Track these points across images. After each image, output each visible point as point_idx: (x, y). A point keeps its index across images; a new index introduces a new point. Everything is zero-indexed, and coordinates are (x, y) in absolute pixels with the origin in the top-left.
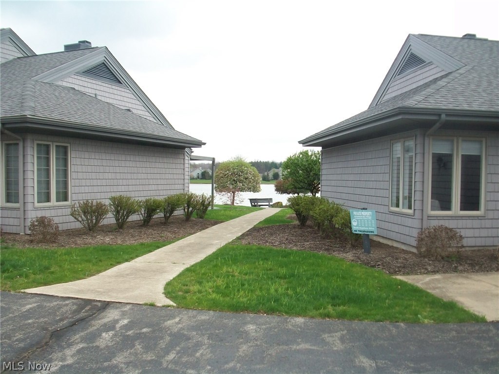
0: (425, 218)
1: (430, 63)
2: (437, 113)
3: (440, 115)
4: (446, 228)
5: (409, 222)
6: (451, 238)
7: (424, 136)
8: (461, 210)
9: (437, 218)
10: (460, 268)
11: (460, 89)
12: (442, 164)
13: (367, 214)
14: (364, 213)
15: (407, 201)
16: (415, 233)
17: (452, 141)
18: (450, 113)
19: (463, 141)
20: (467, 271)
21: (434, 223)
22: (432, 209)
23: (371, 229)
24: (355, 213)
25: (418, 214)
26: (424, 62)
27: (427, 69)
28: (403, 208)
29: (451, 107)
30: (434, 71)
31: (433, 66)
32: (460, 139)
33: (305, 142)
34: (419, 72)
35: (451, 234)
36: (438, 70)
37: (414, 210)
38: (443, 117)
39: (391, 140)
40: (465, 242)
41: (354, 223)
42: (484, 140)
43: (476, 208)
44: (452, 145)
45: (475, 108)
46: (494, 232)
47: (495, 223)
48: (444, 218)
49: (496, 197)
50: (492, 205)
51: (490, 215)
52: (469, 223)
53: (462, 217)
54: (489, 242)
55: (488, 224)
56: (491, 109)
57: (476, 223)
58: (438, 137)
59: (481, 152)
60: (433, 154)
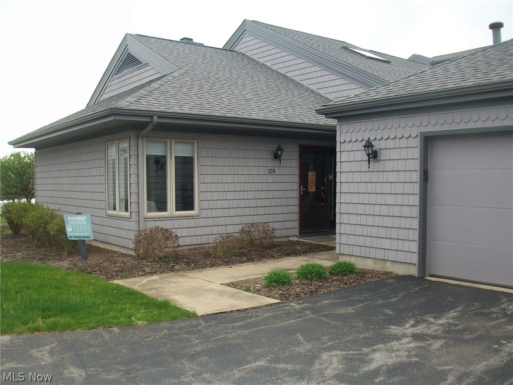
0: (142, 220)
2: (150, 115)
3: (152, 117)
4: (162, 228)
5: (126, 224)
6: (167, 238)
7: (138, 137)
8: (177, 210)
9: (153, 219)
10: (177, 267)
11: (172, 92)
12: (157, 164)
13: (82, 219)
14: (79, 218)
15: (123, 204)
16: (132, 235)
17: (166, 143)
18: (162, 115)
19: (176, 142)
20: (183, 270)
21: (151, 225)
22: (149, 210)
23: (86, 234)
24: (69, 218)
25: (134, 216)
27: (144, 70)
28: (120, 211)
29: (162, 109)
32: (173, 141)
33: (15, 143)
34: (136, 73)
35: (168, 235)
36: (153, 72)
37: (131, 212)
38: (155, 118)
39: (106, 142)
40: (181, 242)
41: (69, 229)
42: (196, 141)
43: (191, 208)
44: (166, 146)
45: (186, 110)
46: (208, 230)
47: (210, 222)
48: (160, 219)
49: (209, 196)
50: (205, 205)
51: (204, 214)
52: (185, 223)
53: (178, 218)
54: (204, 240)
55: (202, 222)
56: (202, 113)
57: (192, 223)
58: (150, 137)
59: (193, 154)
60: (147, 156)
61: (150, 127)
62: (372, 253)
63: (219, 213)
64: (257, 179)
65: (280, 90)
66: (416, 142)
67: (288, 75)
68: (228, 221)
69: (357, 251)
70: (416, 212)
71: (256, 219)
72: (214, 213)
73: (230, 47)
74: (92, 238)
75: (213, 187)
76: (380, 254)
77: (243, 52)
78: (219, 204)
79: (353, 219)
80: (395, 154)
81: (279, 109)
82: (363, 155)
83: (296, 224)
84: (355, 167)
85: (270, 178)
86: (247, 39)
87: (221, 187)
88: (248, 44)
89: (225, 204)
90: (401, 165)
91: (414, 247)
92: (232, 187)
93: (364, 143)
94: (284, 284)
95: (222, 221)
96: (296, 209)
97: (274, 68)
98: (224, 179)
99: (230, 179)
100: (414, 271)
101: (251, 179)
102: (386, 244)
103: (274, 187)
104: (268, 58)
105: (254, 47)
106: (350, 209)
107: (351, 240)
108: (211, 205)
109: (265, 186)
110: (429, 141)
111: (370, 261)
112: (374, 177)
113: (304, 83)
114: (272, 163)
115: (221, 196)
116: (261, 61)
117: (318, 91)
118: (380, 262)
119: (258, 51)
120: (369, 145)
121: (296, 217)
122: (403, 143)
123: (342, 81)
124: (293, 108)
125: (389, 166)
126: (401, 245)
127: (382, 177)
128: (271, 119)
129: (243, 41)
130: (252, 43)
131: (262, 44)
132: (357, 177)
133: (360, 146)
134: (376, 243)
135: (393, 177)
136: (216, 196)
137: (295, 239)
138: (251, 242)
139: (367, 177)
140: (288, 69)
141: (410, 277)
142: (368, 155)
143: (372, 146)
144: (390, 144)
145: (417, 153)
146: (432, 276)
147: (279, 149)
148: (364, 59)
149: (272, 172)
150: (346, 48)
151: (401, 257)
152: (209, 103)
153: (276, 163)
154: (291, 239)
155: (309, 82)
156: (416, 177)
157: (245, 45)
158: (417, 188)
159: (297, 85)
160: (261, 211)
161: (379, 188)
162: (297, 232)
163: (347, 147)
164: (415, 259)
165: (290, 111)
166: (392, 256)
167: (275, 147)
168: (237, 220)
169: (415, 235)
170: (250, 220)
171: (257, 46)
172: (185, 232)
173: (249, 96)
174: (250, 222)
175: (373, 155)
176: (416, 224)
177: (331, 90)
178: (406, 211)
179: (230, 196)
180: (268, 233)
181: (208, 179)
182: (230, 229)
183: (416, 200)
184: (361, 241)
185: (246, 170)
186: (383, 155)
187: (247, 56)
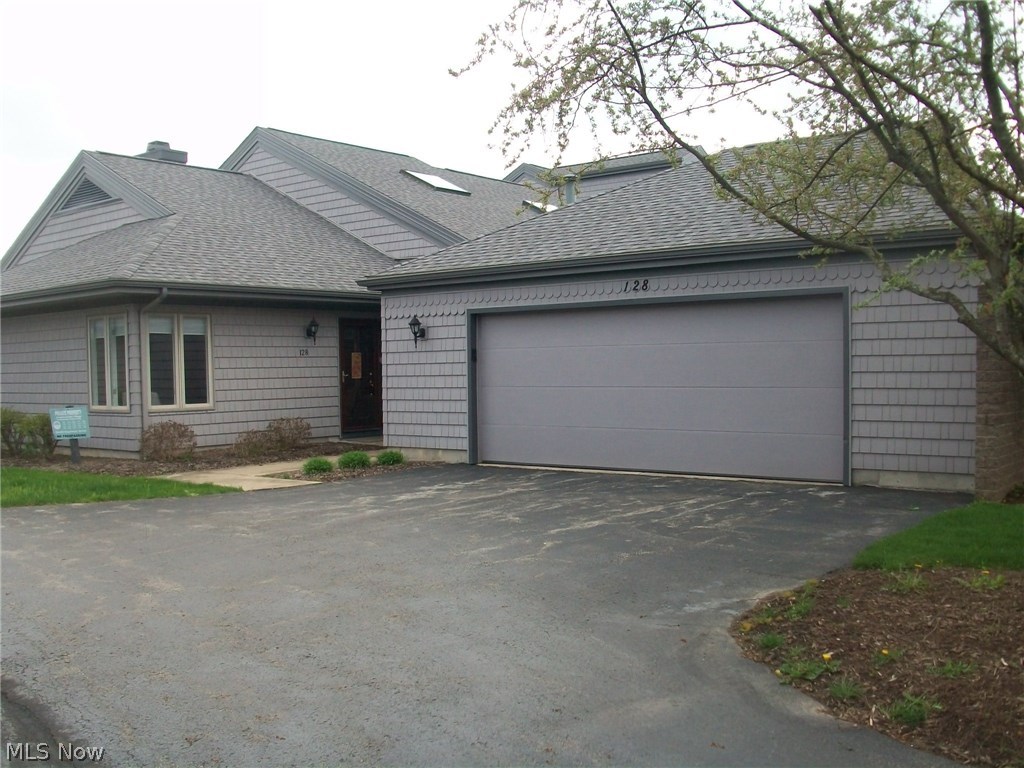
0: (146, 415)
1: (119, 200)
2: (158, 286)
3: (161, 289)
4: (175, 423)
5: (124, 421)
6: (182, 435)
7: (139, 313)
8: (187, 402)
10: (198, 466)
11: (176, 252)
12: (161, 348)
13: (76, 413)
14: (71, 412)
15: (116, 396)
16: (136, 434)
17: (172, 319)
18: (172, 286)
19: (185, 318)
20: (207, 468)
21: (156, 420)
22: (153, 404)
23: (81, 432)
24: (57, 413)
25: (137, 410)
26: (108, 196)
28: (112, 404)
29: (172, 278)
30: (126, 213)
31: (123, 206)
32: (181, 316)
35: (183, 432)
36: (131, 212)
37: (131, 405)
38: (165, 290)
40: (200, 441)
41: (56, 427)
42: (208, 316)
43: (203, 399)
44: (173, 323)
45: (200, 280)
46: (226, 428)
47: (227, 417)
48: (167, 413)
49: (225, 385)
50: (221, 396)
51: (221, 407)
52: (197, 418)
53: (189, 412)
54: (221, 440)
55: (218, 418)
56: (218, 282)
57: (205, 418)
58: (155, 313)
59: (206, 332)
60: (151, 335)
61: (158, 300)
62: (423, 443)
63: (240, 406)
64: (285, 362)
65: (311, 243)
66: (463, 320)
67: (323, 214)
68: (250, 416)
69: (406, 442)
70: (464, 394)
71: (285, 414)
72: (232, 406)
73: (233, 167)
74: (88, 436)
75: (231, 374)
76: (430, 443)
77: (254, 175)
78: (238, 395)
79: (401, 406)
80: (442, 333)
81: (311, 273)
82: (408, 334)
83: (337, 421)
84: (402, 347)
85: (302, 362)
86: (260, 156)
87: (240, 373)
88: (262, 163)
89: (247, 395)
90: (449, 345)
91: (464, 432)
92: (254, 373)
93: (410, 319)
94: (324, 470)
95: (242, 417)
96: (337, 401)
97: (303, 202)
98: (243, 363)
99: (251, 363)
100: (465, 458)
101: (278, 362)
102: (436, 431)
103: (307, 372)
104: (291, 188)
105: (270, 169)
106: (398, 394)
107: (400, 430)
108: (230, 395)
109: (296, 372)
110: (476, 319)
111: (421, 452)
112: (423, 358)
113: (345, 228)
114: (303, 342)
115: (241, 384)
116: (282, 191)
117: (365, 240)
118: (431, 452)
119: (278, 175)
120: (415, 323)
121: (337, 411)
122: (451, 320)
123: (397, 229)
124: (331, 270)
125: (437, 345)
126: (450, 431)
127: (431, 358)
128: (303, 287)
129: (254, 158)
130: (267, 162)
131: (284, 166)
132: (404, 359)
133: (406, 323)
134: (426, 431)
135: (442, 357)
136: (234, 384)
137: (336, 440)
138: (282, 440)
139: (415, 358)
140: (322, 206)
141: (462, 464)
142: (415, 334)
143: (419, 324)
144: (438, 321)
145: (464, 331)
146: (484, 462)
147: (314, 324)
148: (430, 192)
149: (304, 353)
150: (405, 168)
151: (452, 444)
152: (225, 267)
153: (310, 342)
154: (330, 440)
155: (352, 227)
156: (464, 357)
157: (258, 164)
158: (464, 369)
159: (336, 230)
160: (291, 404)
161: (427, 370)
162: (338, 431)
163: (392, 324)
164: (465, 444)
165: (327, 274)
166: (442, 443)
167: (308, 322)
168: (261, 415)
169: (465, 419)
170: (278, 415)
171: (276, 168)
172: (206, 430)
173: (272, 255)
174: (278, 417)
175: (420, 333)
176: (465, 407)
177: (382, 239)
178: (456, 394)
179: (252, 384)
180: (302, 429)
181: (224, 363)
182: (253, 427)
183: (464, 382)
184: (410, 430)
185: (271, 352)
186: (431, 334)
187: (261, 182)
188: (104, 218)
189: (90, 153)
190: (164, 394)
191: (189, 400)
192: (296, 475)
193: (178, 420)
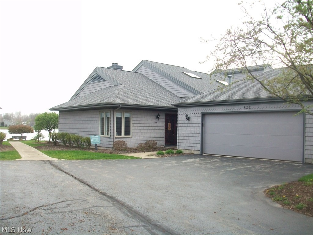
0: (114, 138)
1: (106, 80)
3: (120, 105)
5: (108, 140)
6: (124, 144)
7: (114, 111)
9: (118, 138)
10: (128, 152)
11: (123, 95)
12: (119, 120)
14: (96, 137)
15: (106, 133)
16: (112, 143)
17: (122, 113)
18: (123, 104)
20: (130, 153)
21: (117, 140)
22: (116, 135)
23: (98, 142)
24: (92, 137)
25: (112, 137)
26: (103, 79)
27: (105, 82)
28: (105, 135)
29: (122, 102)
30: (108, 84)
31: (107, 82)
32: (124, 112)
33: (52, 109)
35: (124, 143)
37: (110, 135)
38: (121, 105)
40: (128, 146)
41: (92, 140)
42: (131, 113)
43: (129, 134)
44: (122, 114)
45: (130, 103)
46: (135, 142)
47: (135, 140)
48: (120, 138)
49: (135, 131)
50: (134, 134)
51: (133, 137)
52: (127, 140)
53: (125, 138)
54: (133, 146)
55: (133, 140)
56: (134, 103)
57: (129, 139)
58: (117, 111)
59: (130, 116)
60: (116, 117)
61: (119, 108)
62: (188, 148)
63: (138, 137)
64: (151, 125)
65: (158, 93)
66: (200, 115)
67: (160, 84)
68: (141, 139)
69: (183, 148)
70: (200, 135)
71: (150, 139)
72: (136, 137)
73: (136, 71)
74: (100, 143)
75: (136, 128)
76: (190, 148)
77: (142, 73)
78: (138, 134)
79: (182, 138)
80: (194, 118)
81: (158, 101)
82: (185, 119)
83: (164, 142)
84: (183, 122)
85: (155, 125)
86: (143, 68)
87: (139, 128)
88: (144, 70)
89: (140, 134)
90: (196, 122)
91: (199, 145)
92: (142, 128)
93: (186, 115)
94: (162, 154)
95: (139, 140)
96: (164, 136)
97: (155, 81)
98: (140, 125)
99: (142, 125)
100: (199, 153)
101: (149, 125)
102: (192, 145)
103: (156, 128)
104: (152, 77)
105: (146, 71)
106: (182, 135)
107: (182, 144)
108: (136, 134)
109: (154, 128)
110: (203, 115)
111: (187, 151)
112: (189, 125)
113: (166, 88)
114: (155, 120)
115: (139, 131)
116: (149, 77)
117: (172, 92)
118: (190, 151)
119: (148, 73)
120: (187, 116)
121: (164, 139)
122: (197, 115)
123: (181, 89)
124: (163, 100)
125: (193, 122)
126: (196, 145)
127: (191, 125)
128: (156, 105)
129: (142, 68)
130: (145, 70)
131: (150, 71)
132: (184, 125)
133: (184, 116)
134: (189, 145)
135: (194, 125)
136: (137, 131)
137: (163, 147)
138: (149, 146)
139: (186, 125)
140: (160, 82)
141: (199, 154)
142: (187, 119)
143: (188, 116)
144: (193, 115)
145: (200, 118)
146: (204, 154)
147: (159, 115)
148: (190, 78)
149: (156, 123)
150: (183, 72)
151: (196, 149)
152: (136, 99)
153: (157, 120)
154: (162, 147)
155: (169, 88)
156: (200, 125)
157: (142, 70)
158: (200, 128)
159: (164, 89)
160: (152, 136)
161: (190, 128)
162: (164, 144)
163: (180, 116)
164: (199, 149)
165: (163, 102)
166: (193, 148)
167: (157, 114)
168: (144, 139)
169: (200, 142)
170: (148, 139)
171: (148, 71)
172: (129, 143)
173: (148, 96)
174: (148, 140)
175: (188, 119)
176: (200, 139)
177: (177, 92)
178: (197, 135)
179: (142, 131)
180: (155, 143)
181: (135, 125)
182: (142, 142)
183: (200, 132)
184: (185, 144)
185: (147, 122)
186: (191, 119)
187: (143, 75)
188: (102, 85)
189: (99, 67)
190: (119, 133)
191: (125, 135)
192: (155, 155)
193: (123, 139)
